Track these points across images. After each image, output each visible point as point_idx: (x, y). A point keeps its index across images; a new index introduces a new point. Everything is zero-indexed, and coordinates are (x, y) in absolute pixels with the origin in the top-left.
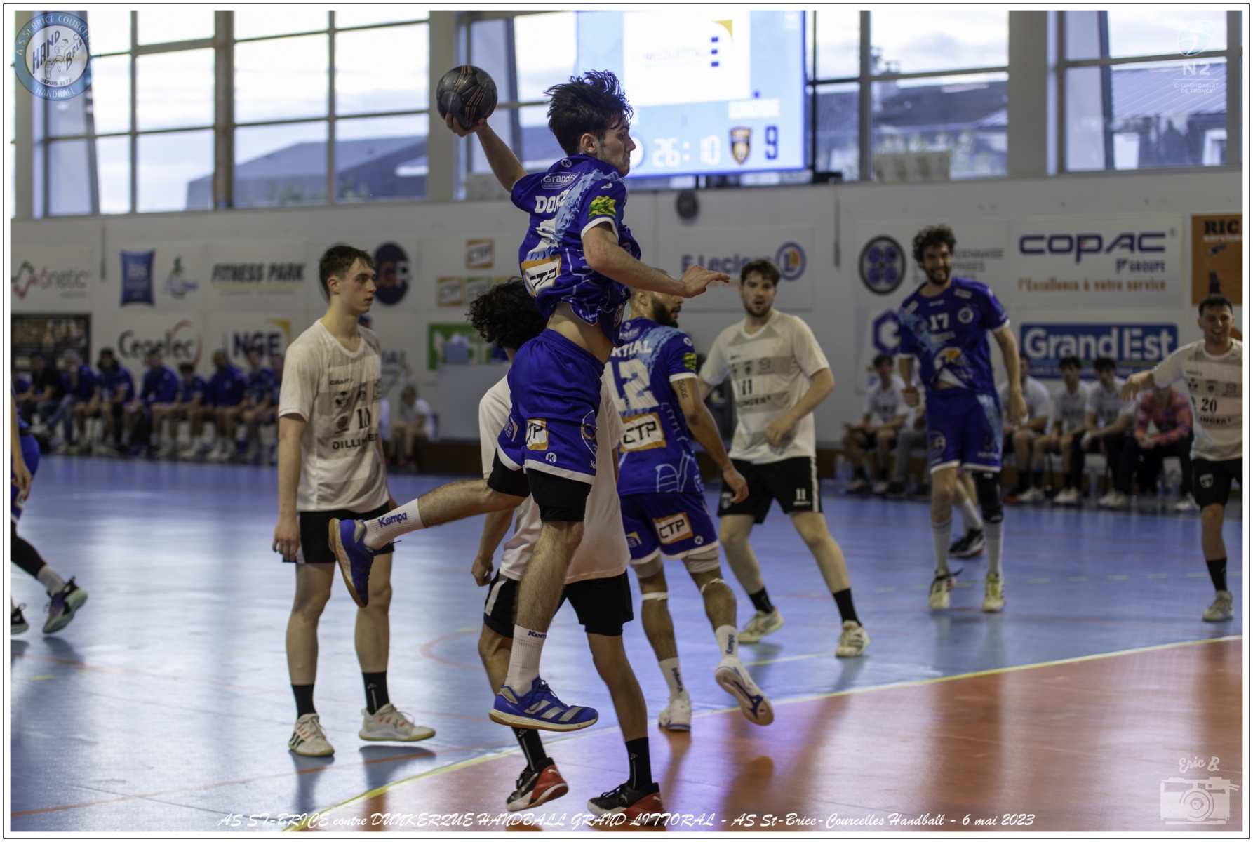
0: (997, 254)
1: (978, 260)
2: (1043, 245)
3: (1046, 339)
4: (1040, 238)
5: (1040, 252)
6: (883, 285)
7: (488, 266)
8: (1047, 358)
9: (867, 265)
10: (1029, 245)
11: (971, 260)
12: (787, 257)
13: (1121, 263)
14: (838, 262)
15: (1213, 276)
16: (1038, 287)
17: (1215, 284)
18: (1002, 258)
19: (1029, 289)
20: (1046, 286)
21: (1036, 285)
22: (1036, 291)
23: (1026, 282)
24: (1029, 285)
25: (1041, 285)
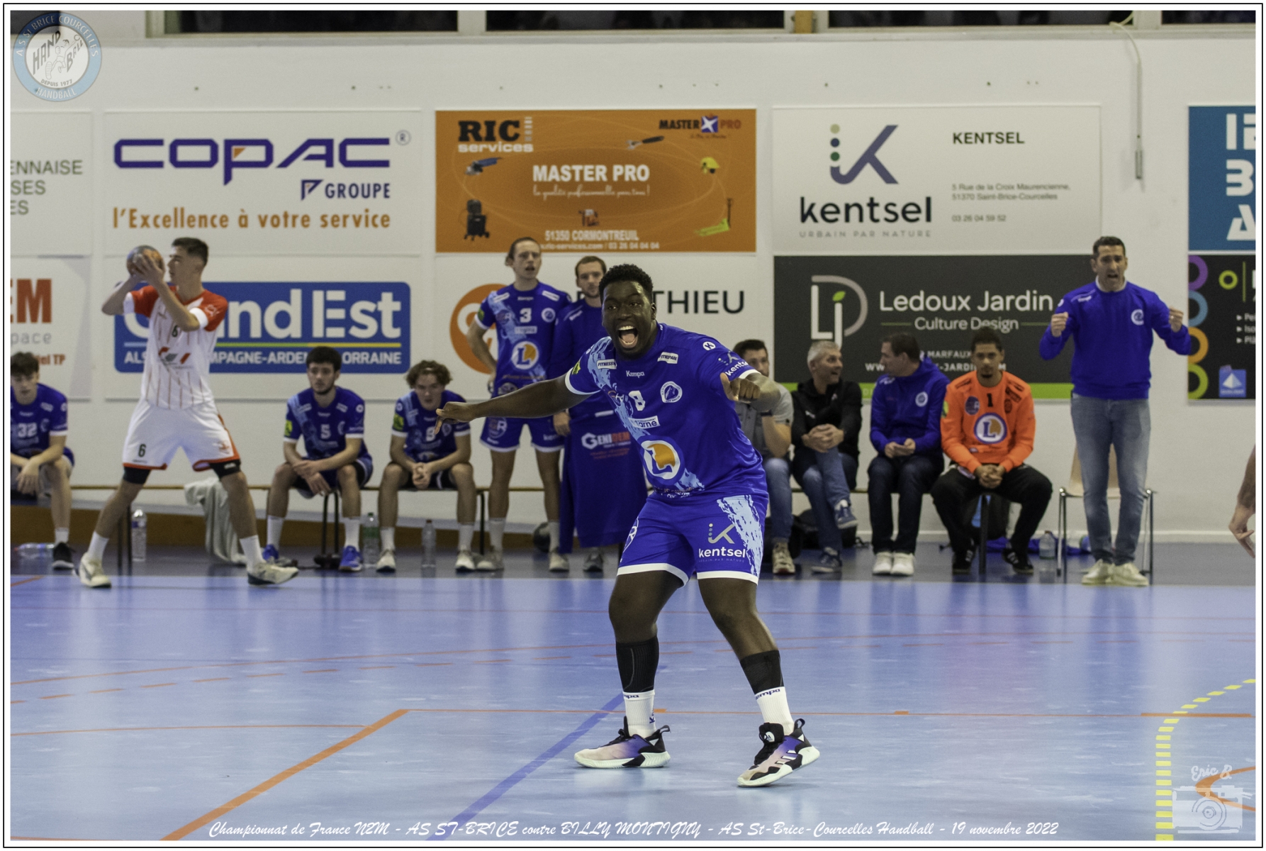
0: (72, 167)
1: (34, 176)
2: (162, 153)
4: (159, 142)
5: (159, 165)
10: (129, 154)
11: (21, 177)
13: (309, 185)
15: (474, 207)
16: (150, 221)
17: (478, 220)
18: (80, 173)
19: (132, 226)
20: (166, 220)
21: (145, 219)
22: (145, 228)
23: (127, 214)
24: (132, 218)
25: (156, 217)
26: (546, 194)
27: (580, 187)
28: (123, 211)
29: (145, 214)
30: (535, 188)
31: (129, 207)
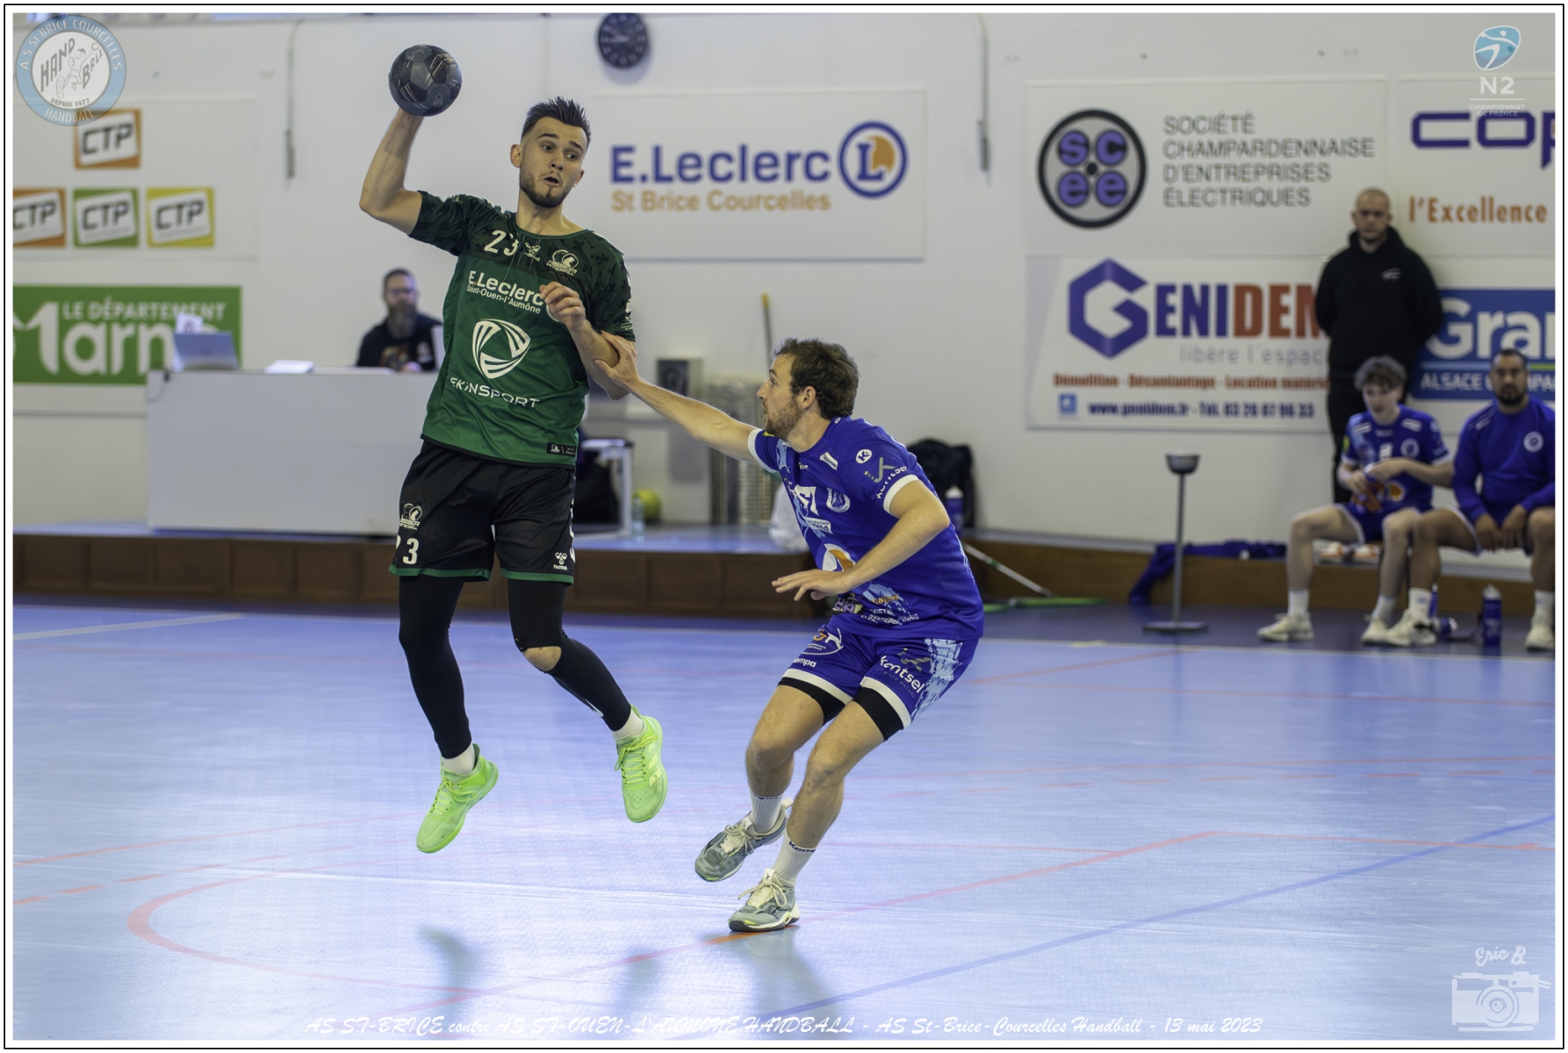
0: (1362, 148)
1: (1317, 159)
2: (1467, 130)
3: (1471, 318)
4: (1464, 116)
5: (1464, 143)
6: (1092, 209)
7: (132, 162)
8: (1472, 356)
9: (1056, 168)
10: (1430, 130)
11: (1302, 159)
12: (863, 148)
14: (985, 163)
16: (1453, 214)
18: (1371, 155)
19: (1432, 219)
20: (1472, 212)
21: (1447, 211)
22: (1448, 223)
23: (1426, 206)
24: (1432, 210)
25: (1460, 209)
28: (1421, 201)
29: (1446, 204)
31: (1427, 195)
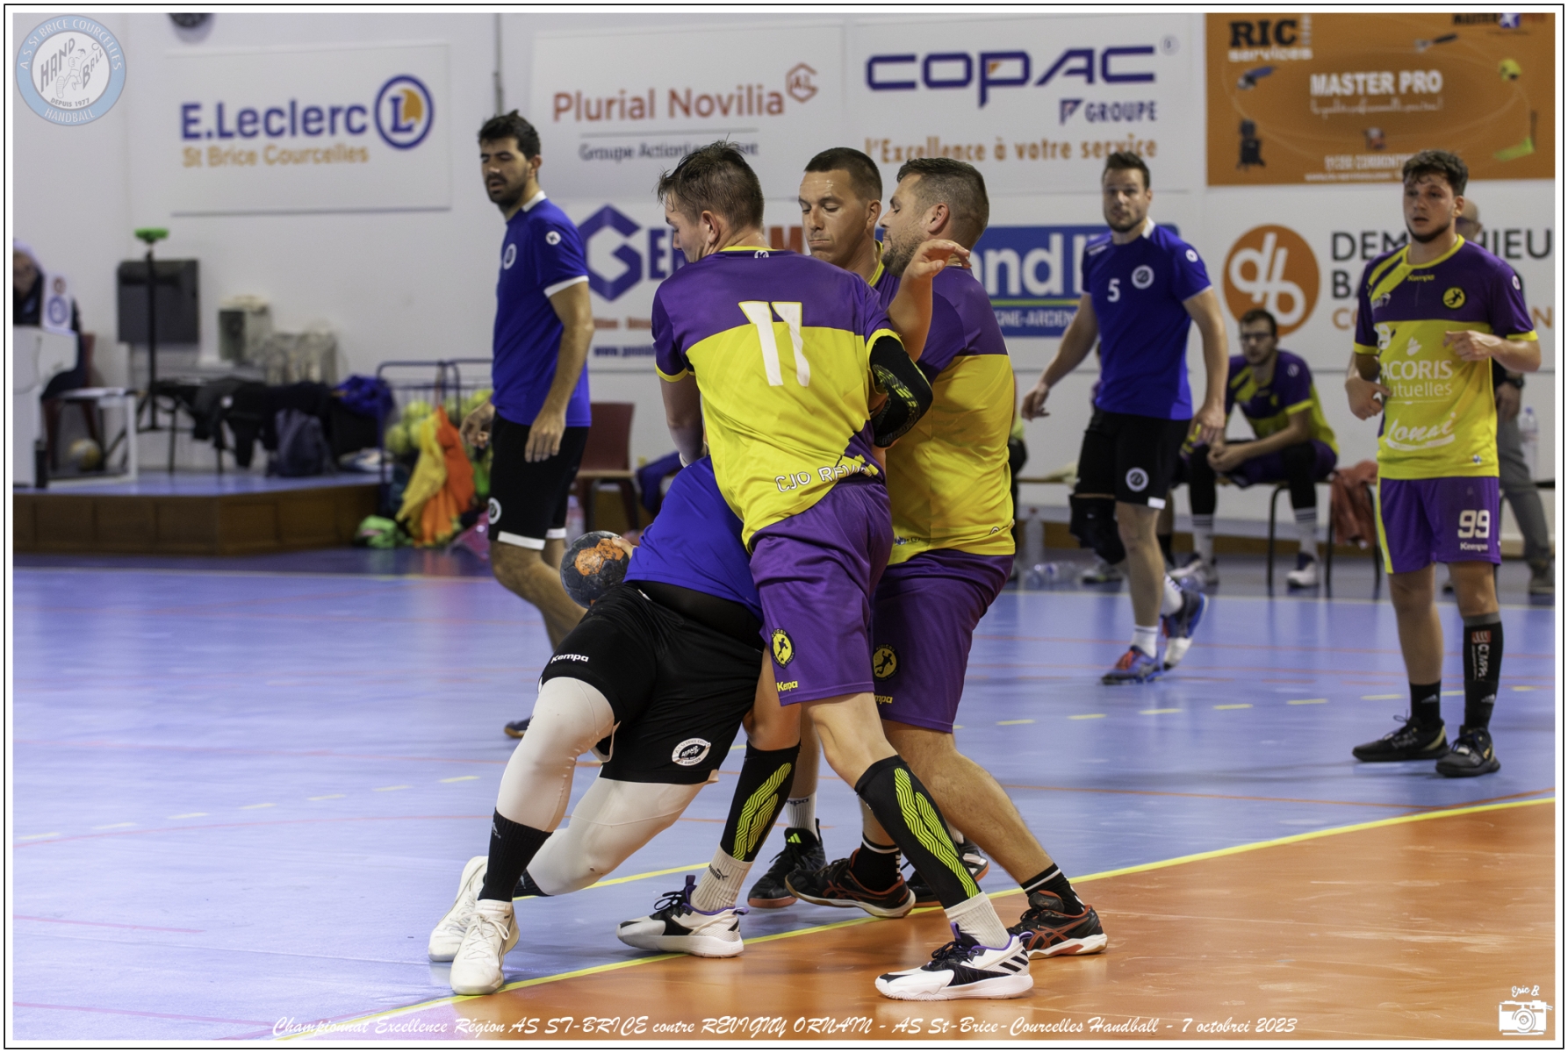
2: (914, 72)
4: (910, 59)
5: (910, 85)
10: (883, 73)
12: (396, 101)
13: (1069, 106)
15: (1247, 129)
16: (904, 154)
17: (1252, 145)
19: (886, 160)
21: (898, 152)
23: (880, 146)
24: (885, 151)
25: (910, 150)
26: (1326, 111)
27: (1363, 101)
28: (876, 143)
29: (898, 142)
30: (1313, 103)
31: (881, 136)
